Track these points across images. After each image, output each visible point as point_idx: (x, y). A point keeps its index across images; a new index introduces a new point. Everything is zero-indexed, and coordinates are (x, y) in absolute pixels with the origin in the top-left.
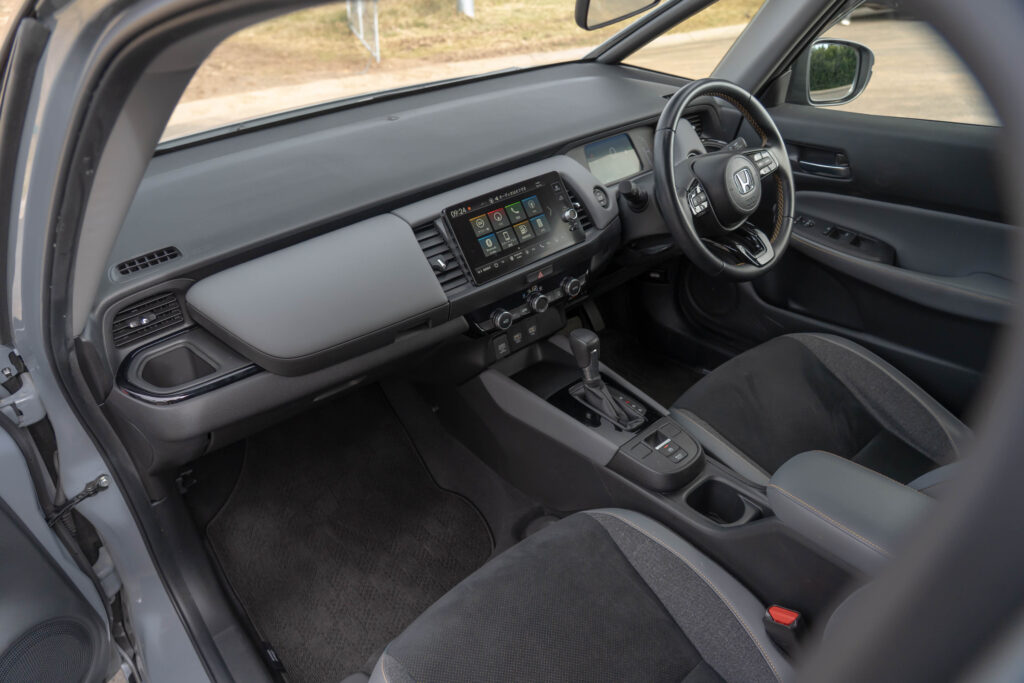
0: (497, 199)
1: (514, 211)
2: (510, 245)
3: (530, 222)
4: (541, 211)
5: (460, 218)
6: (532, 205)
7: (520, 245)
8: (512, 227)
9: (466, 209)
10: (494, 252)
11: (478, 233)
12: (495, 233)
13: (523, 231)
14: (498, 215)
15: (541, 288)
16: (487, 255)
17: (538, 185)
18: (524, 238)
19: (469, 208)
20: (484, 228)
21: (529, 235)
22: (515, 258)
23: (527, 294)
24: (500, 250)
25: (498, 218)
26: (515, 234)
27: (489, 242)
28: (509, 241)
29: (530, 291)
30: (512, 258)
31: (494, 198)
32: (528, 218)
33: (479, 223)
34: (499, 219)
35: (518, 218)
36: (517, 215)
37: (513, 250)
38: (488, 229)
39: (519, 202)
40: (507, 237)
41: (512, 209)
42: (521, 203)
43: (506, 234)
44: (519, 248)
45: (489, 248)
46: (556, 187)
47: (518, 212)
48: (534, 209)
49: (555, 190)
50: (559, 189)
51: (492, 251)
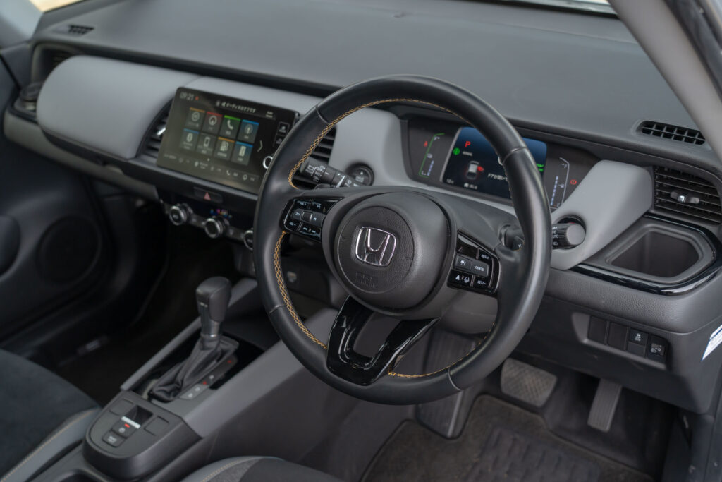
0: (224, 104)
1: (230, 125)
2: (204, 152)
3: (235, 144)
4: (253, 141)
5: (185, 101)
6: (249, 130)
7: (211, 158)
8: (217, 136)
9: (195, 97)
10: (188, 148)
12: (200, 133)
13: (224, 148)
14: (213, 119)
17: (269, 115)
18: (219, 154)
19: (197, 98)
20: (196, 122)
21: (225, 155)
22: (199, 165)
24: (193, 150)
26: (215, 146)
27: (190, 137)
28: (205, 147)
30: (196, 164)
31: (222, 102)
32: (236, 140)
33: (195, 116)
34: (212, 123)
35: (228, 133)
36: (229, 130)
37: (203, 158)
38: (197, 125)
39: (239, 120)
40: (207, 143)
41: (229, 122)
42: (241, 122)
43: (207, 140)
44: (208, 160)
45: (187, 141)
46: (284, 128)
47: (231, 128)
48: (248, 135)
49: (280, 131)
50: (284, 131)
51: (187, 146)
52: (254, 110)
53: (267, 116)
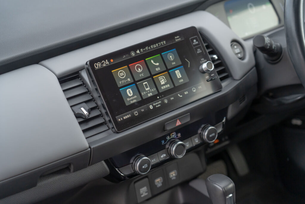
0: (138, 52)
1: (155, 63)
2: (150, 95)
3: (169, 73)
4: (181, 63)
5: (103, 69)
6: (171, 57)
7: (159, 94)
8: (151, 77)
9: (109, 61)
10: (135, 101)
11: (120, 83)
12: (135, 83)
13: (163, 82)
14: (138, 67)
15: (179, 135)
16: (127, 104)
17: (178, 39)
18: (163, 88)
19: (112, 61)
20: (126, 78)
21: (168, 86)
22: (154, 107)
23: (165, 140)
24: (140, 99)
25: (139, 69)
26: (155, 84)
27: (129, 92)
28: (148, 91)
29: (168, 138)
30: (151, 107)
31: (135, 51)
32: (167, 70)
33: (121, 74)
34: (140, 71)
35: (158, 69)
36: (157, 67)
37: (153, 99)
38: (129, 80)
39: (159, 55)
40: (147, 87)
41: (152, 61)
42: (161, 55)
43: (146, 85)
44: (158, 97)
45: (130, 97)
46: (195, 41)
47: (157, 64)
48: (173, 61)
49: (194, 44)
50: (197, 43)
51: (132, 100)
52: (165, 42)
53: (176, 40)
